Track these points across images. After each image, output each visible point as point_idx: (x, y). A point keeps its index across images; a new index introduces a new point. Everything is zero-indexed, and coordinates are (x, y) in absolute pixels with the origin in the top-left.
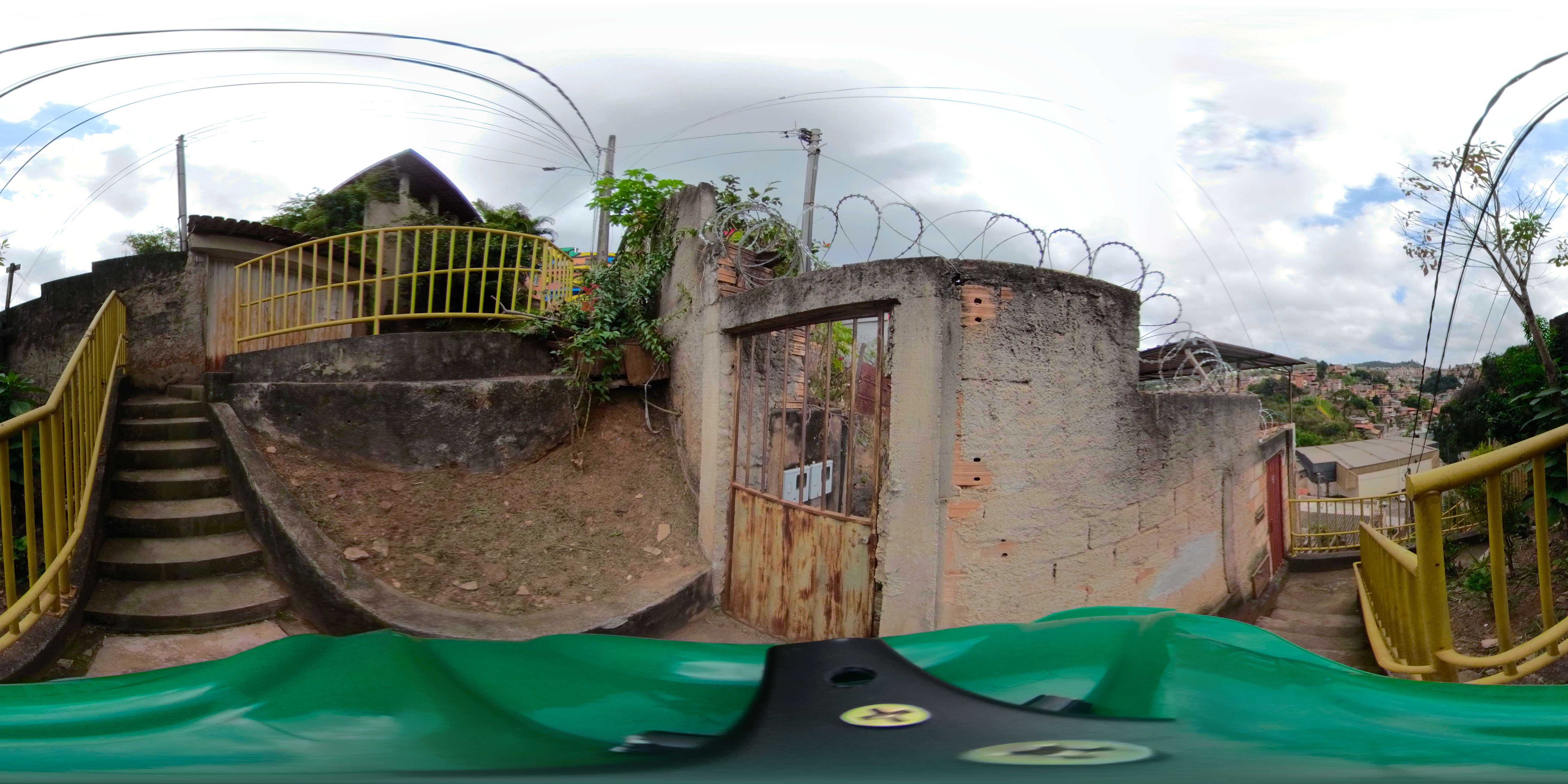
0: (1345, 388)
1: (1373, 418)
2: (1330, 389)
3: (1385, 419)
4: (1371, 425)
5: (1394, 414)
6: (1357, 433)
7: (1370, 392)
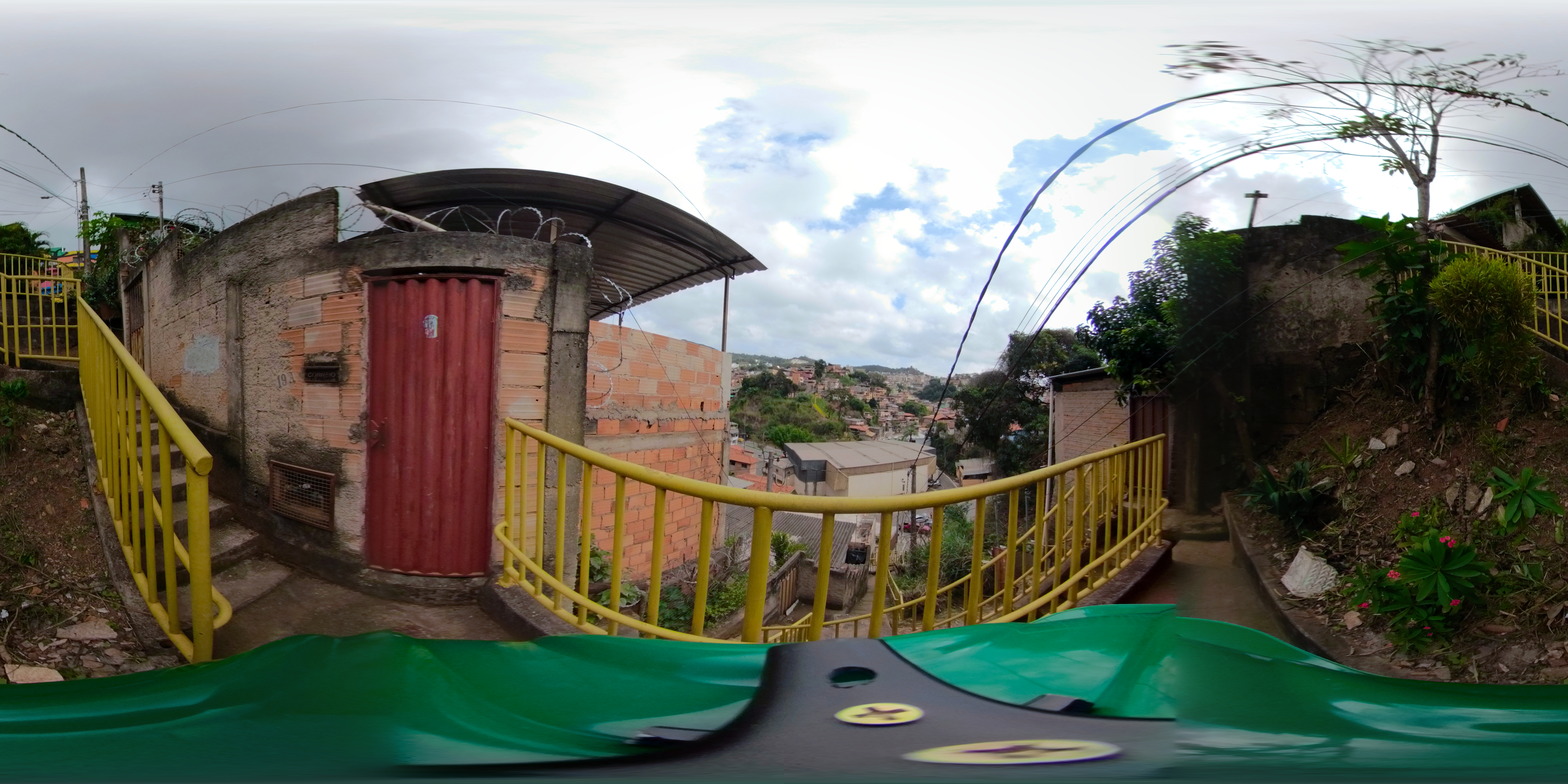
0: (842, 388)
1: (869, 420)
2: (826, 388)
3: (881, 422)
4: (866, 427)
5: (890, 418)
6: (851, 434)
7: (867, 394)
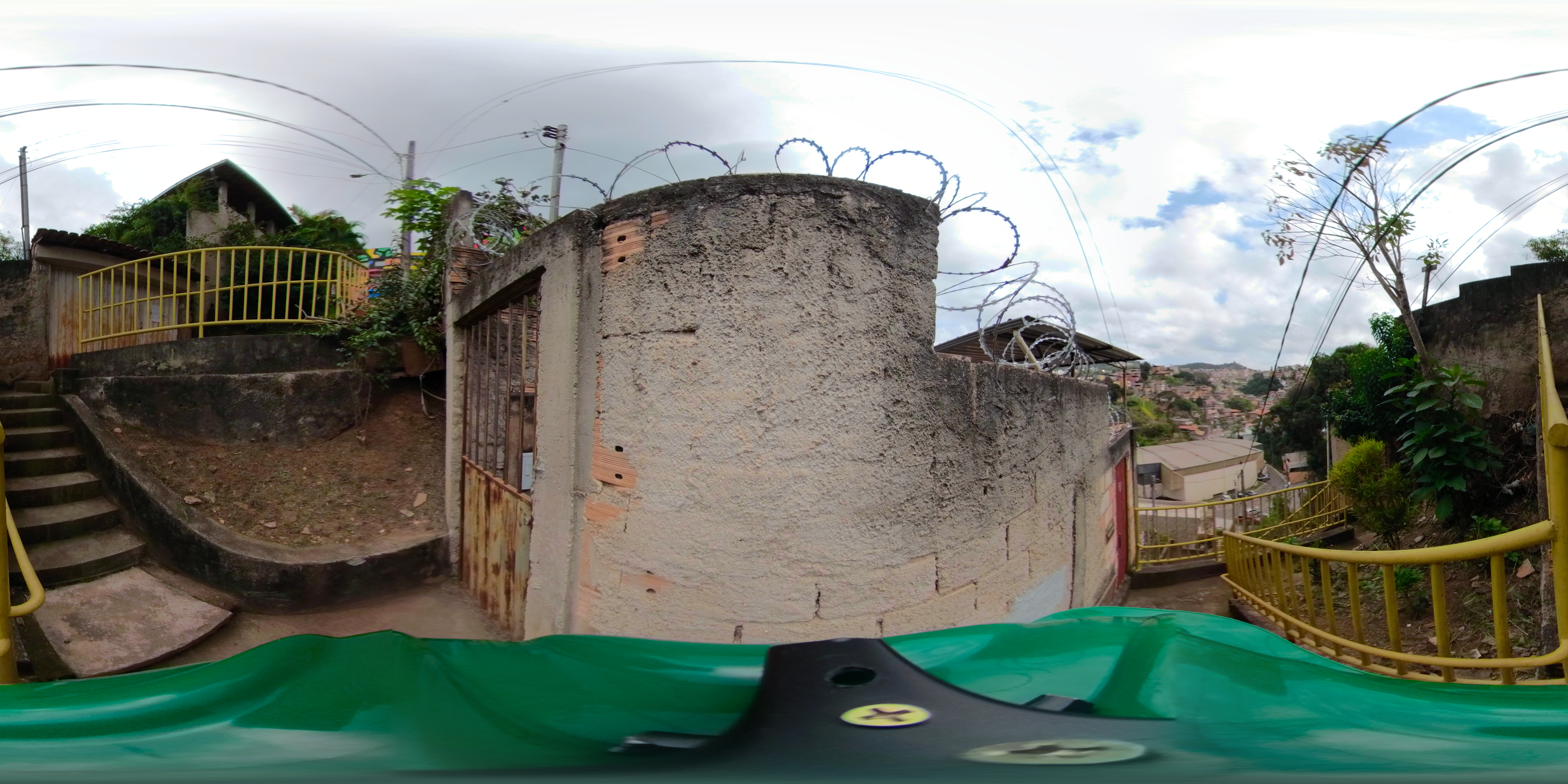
0: (1168, 389)
1: (1197, 419)
2: (1153, 390)
3: (1209, 420)
4: (1195, 427)
5: (1217, 416)
6: (1182, 434)
7: (1194, 394)
